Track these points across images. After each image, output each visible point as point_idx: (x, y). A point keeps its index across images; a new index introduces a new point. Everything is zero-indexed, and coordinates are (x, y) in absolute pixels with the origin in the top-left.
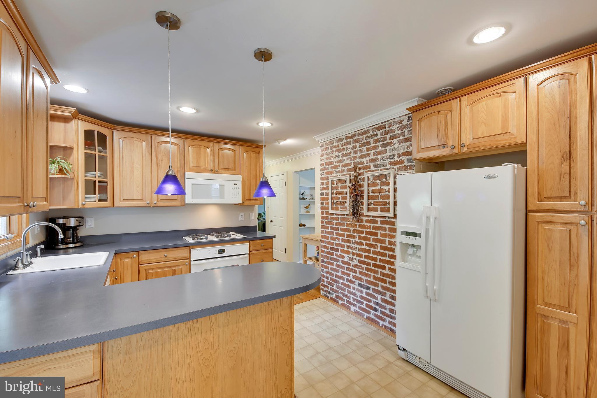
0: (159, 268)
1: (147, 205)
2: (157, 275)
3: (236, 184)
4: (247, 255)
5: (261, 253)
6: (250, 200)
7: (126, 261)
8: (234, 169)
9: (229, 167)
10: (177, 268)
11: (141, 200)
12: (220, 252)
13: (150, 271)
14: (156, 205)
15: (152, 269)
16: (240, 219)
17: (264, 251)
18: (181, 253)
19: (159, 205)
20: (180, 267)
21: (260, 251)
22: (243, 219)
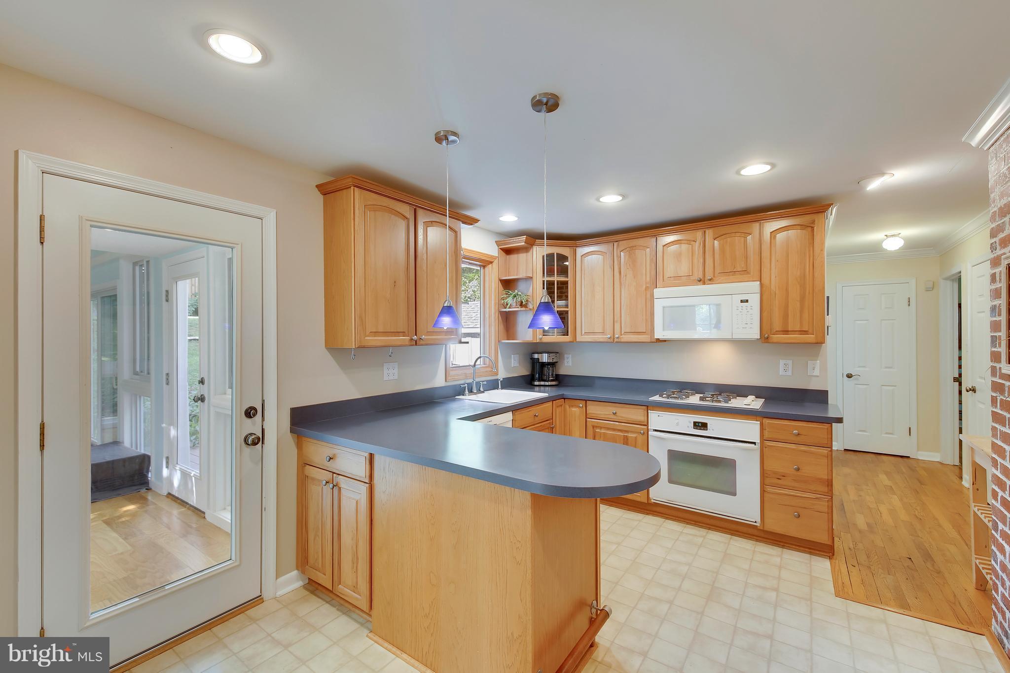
0: (608, 429)
1: (609, 340)
2: (606, 438)
3: (747, 301)
4: (758, 446)
5: (793, 449)
6: (786, 332)
7: (574, 409)
8: (746, 272)
9: (735, 268)
10: (630, 435)
11: (603, 333)
12: (698, 426)
13: (598, 430)
14: (619, 340)
15: (601, 428)
16: (781, 372)
17: (803, 448)
18: (636, 414)
19: (622, 340)
20: (634, 435)
21: (793, 446)
22: (789, 373)
